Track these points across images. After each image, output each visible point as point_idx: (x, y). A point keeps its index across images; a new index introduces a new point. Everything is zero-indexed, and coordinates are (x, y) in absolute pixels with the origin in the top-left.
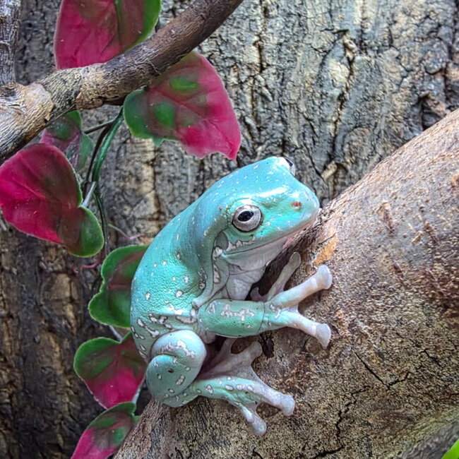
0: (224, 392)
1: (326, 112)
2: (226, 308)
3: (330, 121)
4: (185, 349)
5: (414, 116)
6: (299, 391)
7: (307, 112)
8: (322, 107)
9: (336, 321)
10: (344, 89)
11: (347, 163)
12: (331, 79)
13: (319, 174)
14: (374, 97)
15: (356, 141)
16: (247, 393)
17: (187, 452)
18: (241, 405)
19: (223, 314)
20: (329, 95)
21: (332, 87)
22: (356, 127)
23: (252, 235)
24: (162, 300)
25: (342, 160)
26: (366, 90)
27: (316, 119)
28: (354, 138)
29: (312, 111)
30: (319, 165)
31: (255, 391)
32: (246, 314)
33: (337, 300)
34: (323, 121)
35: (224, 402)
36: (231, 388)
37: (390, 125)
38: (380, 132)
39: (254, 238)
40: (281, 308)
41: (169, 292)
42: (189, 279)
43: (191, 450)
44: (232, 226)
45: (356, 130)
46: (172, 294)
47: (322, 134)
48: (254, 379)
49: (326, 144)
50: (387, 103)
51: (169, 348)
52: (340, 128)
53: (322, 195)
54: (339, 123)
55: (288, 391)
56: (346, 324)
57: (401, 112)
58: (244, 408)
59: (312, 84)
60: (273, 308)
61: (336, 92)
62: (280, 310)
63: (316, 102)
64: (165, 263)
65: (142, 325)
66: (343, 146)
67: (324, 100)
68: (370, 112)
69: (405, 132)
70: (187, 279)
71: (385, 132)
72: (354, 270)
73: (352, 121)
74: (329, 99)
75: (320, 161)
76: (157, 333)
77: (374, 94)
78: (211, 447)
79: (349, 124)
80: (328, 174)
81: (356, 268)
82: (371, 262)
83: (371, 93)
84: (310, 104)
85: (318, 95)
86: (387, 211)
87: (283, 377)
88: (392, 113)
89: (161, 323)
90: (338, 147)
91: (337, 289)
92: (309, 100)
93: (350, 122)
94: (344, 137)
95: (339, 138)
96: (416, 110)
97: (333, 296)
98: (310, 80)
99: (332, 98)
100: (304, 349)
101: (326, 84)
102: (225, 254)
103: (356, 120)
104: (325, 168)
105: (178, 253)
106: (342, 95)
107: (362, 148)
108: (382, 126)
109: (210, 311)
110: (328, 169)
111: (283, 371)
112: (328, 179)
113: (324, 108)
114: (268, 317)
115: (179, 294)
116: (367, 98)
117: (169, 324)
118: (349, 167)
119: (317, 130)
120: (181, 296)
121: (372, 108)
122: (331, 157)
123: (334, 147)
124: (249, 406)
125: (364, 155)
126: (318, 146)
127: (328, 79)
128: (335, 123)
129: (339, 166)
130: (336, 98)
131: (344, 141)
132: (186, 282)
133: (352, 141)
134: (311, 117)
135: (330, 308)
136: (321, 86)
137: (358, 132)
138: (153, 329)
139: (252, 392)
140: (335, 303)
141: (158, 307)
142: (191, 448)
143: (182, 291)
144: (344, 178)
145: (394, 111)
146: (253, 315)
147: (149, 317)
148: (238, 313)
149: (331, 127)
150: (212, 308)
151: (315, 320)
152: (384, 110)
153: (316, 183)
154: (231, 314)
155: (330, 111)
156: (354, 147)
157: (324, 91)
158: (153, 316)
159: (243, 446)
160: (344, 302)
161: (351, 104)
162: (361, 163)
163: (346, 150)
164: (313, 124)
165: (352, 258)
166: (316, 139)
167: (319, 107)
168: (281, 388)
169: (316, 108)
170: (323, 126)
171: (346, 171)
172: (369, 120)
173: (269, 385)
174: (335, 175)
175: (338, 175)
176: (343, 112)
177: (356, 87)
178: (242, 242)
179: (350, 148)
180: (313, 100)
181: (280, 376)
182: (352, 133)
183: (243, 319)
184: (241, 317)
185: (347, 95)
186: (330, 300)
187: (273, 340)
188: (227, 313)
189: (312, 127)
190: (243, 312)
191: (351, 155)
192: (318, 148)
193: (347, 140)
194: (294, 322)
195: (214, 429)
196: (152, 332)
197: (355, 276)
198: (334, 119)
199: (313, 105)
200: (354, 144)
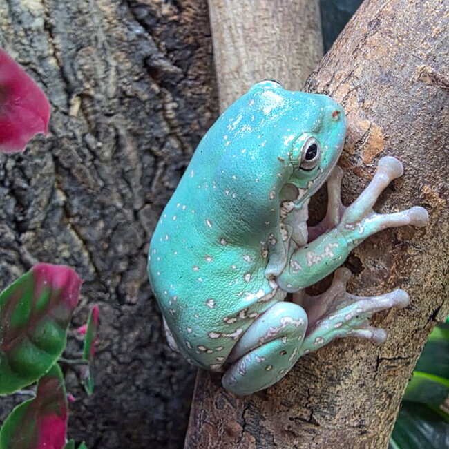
0: (335, 332)
1: (40, 48)
2: (310, 256)
3: (49, 56)
4: (292, 322)
5: (126, 14)
6: (404, 280)
7: (20, 56)
8: (33, 45)
9: (424, 199)
10: (45, 16)
11: (88, 89)
12: (27, 10)
13: (66, 114)
14: (80, 12)
15: (86, 64)
16: (357, 317)
17: (306, 412)
18: (353, 331)
19: (310, 264)
20: (33, 29)
21: (31, 19)
22: (78, 50)
23: (319, 168)
24: (233, 295)
25: (82, 89)
26: (68, 8)
27: (34, 60)
28: (82, 61)
29: (25, 54)
30: (62, 106)
31: (365, 310)
32: (331, 249)
33: (416, 180)
34: (42, 59)
35: (337, 341)
36: (341, 324)
37: (109, 34)
38: (103, 45)
39: (322, 170)
40: (359, 221)
41: (237, 283)
42: (250, 256)
43: (309, 407)
44: (301, 170)
45: (80, 52)
46: (241, 282)
47: (48, 73)
48: (355, 301)
49: (57, 81)
50: (96, 13)
51: (273, 333)
52: (63, 58)
53: (81, 133)
54: (58, 54)
55: (392, 288)
56: (436, 195)
57: (113, 15)
58: (358, 331)
59: (9, 25)
60: (351, 226)
61: (39, 23)
62: (360, 224)
63: (25, 41)
64: (209, 259)
65: (217, 336)
66: (75, 75)
67: (31, 37)
68: (84, 28)
69: (127, 34)
70: (247, 258)
71: (108, 42)
72: (423, 143)
73: (71, 46)
74: (36, 33)
75: (61, 100)
76: (239, 331)
77: (78, 8)
78: (331, 390)
79: (70, 49)
80: (75, 109)
81: (423, 141)
82: (439, 126)
83: (74, 9)
84: (20, 47)
85: (22, 34)
86: (432, 73)
87: (384, 279)
88: (106, 20)
89: (244, 317)
90: (71, 78)
91: (411, 170)
92: (16, 43)
93: (70, 47)
94: (72, 65)
95: (67, 68)
96: (125, 8)
97: (409, 178)
98: (5, 20)
99: (38, 30)
100: (396, 242)
101: (24, 18)
102: (298, 204)
103: (74, 43)
104: (69, 105)
105: (221, 239)
106: (46, 23)
107: (95, 68)
108: (102, 37)
109: (295, 270)
110: (74, 104)
111: (381, 274)
112: (78, 115)
113: (36, 44)
114: (351, 238)
115: (247, 277)
116: (74, 16)
117: (253, 312)
118: (92, 92)
119: (40, 71)
120: (251, 278)
121: (84, 23)
122: (69, 92)
123: (66, 80)
124: (361, 327)
125: (100, 74)
126: (51, 86)
127: (23, 12)
128: (54, 55)
129: (82, 96)
130: (42, 29)
131: (73, 69)
132: (249, 260)
133: (82, 65)
134: (27, 60)
135: (411, 191)
136: (20, 22)
137: (84, 54)
138: (233, 331)
139: (363, 312)
140: (415, 184)
141: (233, 304)
142: (308, 406)
143: (248, 273)
144: (92, 106)
145: (106, 18)
146: (337, 245)
147: (225, 322)
148: (325, 252)
149: (52, 61)
150: (295, 267)
151: (398, 210)
152: (97, 20)
153: (68, 125)
154: (318, 258)
155: (43, 45)
156: (88, 70)
157: (26, 26)
158: (230, 318)
159: (365, 363)
160: (426, 177)
161: (60, 28)
162: (101, 83)
163: (80, 77)
164: (33, 66)
165: (414, 134)
166: (45, 80)
167: (31, 46)
168: (386, 290)
169: (28, 48)
170: (44, 64)
171: (91, 98)
172: (87, 37)
173: (371, 295)
174: (82, 107)
175: (85, 105)
176: (57, 40)
177: (56, 9)
178: (313, 181)
179: (83, 74)
180: (20, 42)
181: (379, 280)
182: (78, 57)
183: (332, 255)
184: (329, 255)
185: (52, 21)
186: (407, 185)
187: (356, 255)
188: (314, 261)
189: (34, 70)
190: (327, 249)
191: (88, 80)
192: (52, 89)
193: (76, 67)
194: (382, 225)
195: (327, 372)
196: (233, 335)
197: (427, 148)
198: (51, 51)
199: (22, 47)
200: (86, 67)
